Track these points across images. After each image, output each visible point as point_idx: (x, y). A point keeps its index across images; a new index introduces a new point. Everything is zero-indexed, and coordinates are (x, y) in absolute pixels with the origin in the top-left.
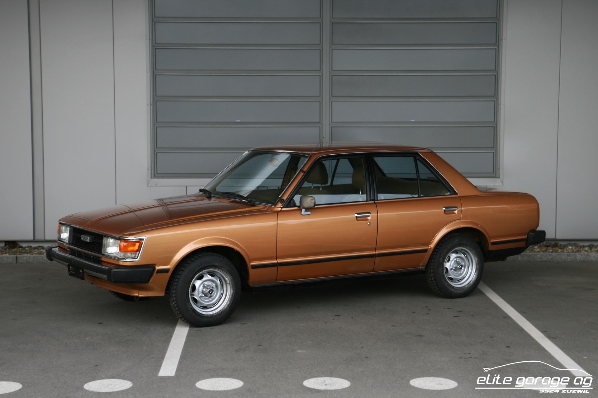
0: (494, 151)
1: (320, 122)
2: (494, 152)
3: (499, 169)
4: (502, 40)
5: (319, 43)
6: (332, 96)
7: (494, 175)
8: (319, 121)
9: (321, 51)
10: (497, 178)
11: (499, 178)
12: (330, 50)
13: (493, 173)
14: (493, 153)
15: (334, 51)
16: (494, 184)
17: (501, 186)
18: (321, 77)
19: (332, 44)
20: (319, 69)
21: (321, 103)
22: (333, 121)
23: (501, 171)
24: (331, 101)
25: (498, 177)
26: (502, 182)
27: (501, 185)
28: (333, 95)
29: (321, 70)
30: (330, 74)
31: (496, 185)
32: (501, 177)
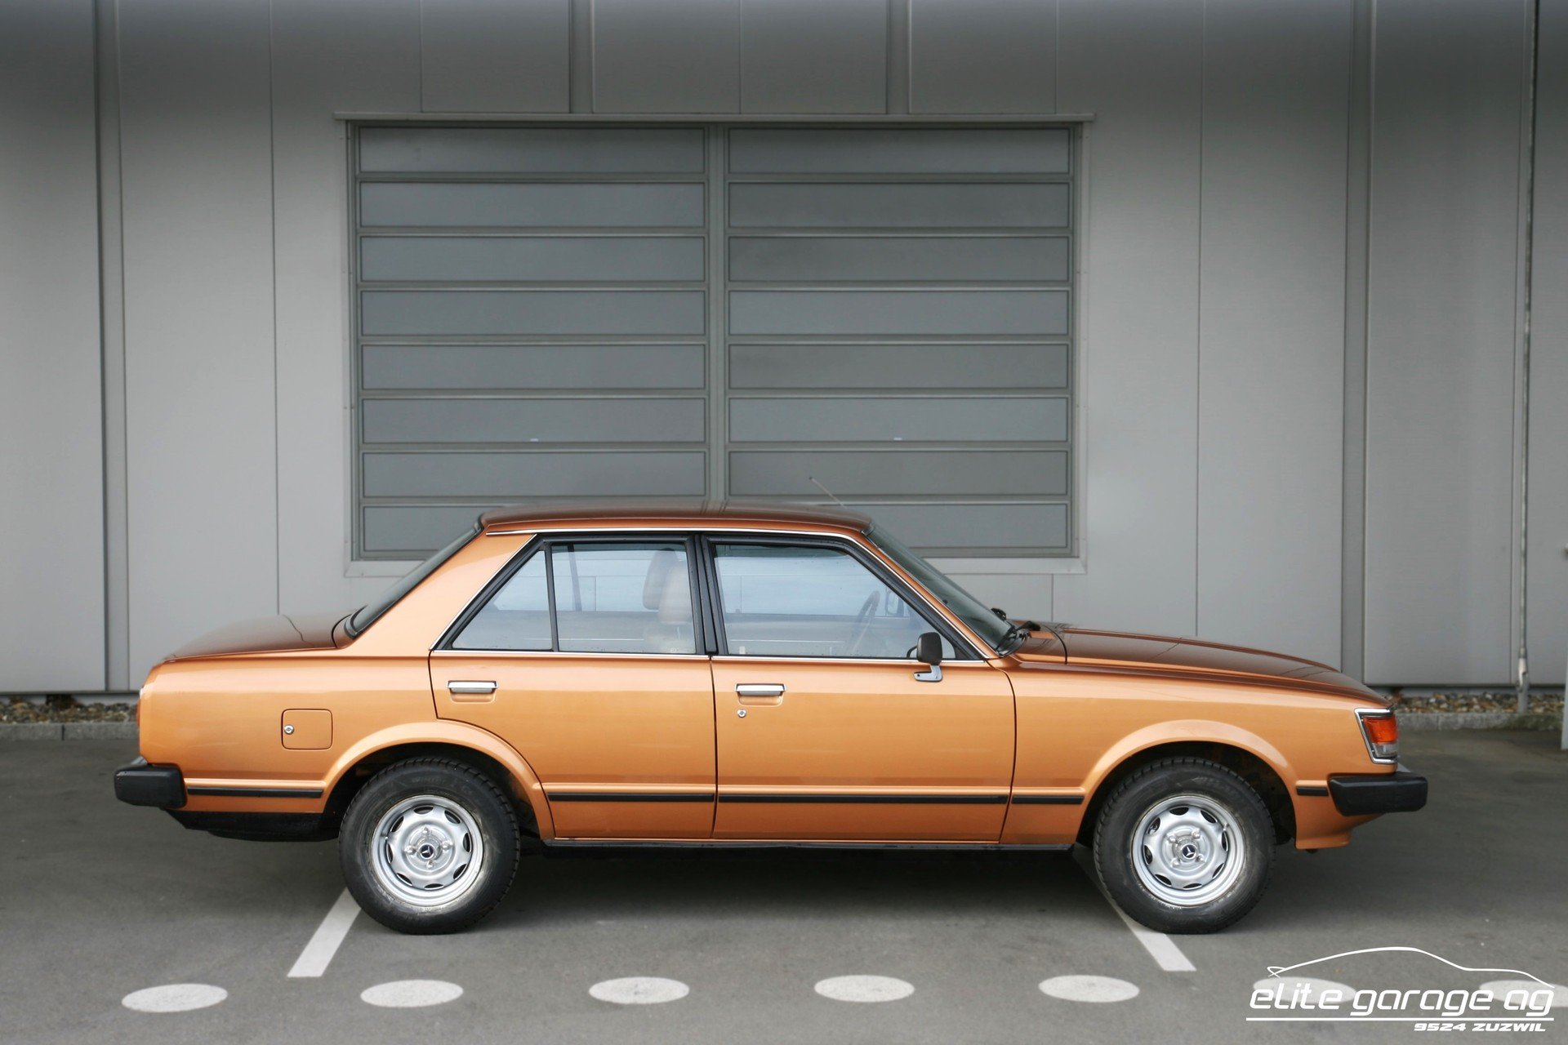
0: (1068, 502)
1: (705, 443)
2: (1066, 505)
3: (1078, 539)
4: (1079, 272)
5: (702, 278)
6: (730, 388)
7: (1067, 551)
8: (702, 440)
9: (706, 295)
10: (1074, 557)
11: (1078, 557)
12: (725, 292)
13: (1066, 547)
14: (1064, 507)
15: (732, 294)
16: (1069, 570)
17: (1081, 574)
18: (706, 348)
19: (729, 280)
20: (701, 331)
21: (706, 402)
22: (732, 439)
23: (1082, 543)
24: (728, 397)
25: (1076, 555)
26: (1085, 566)
27: (1083, 572)
28: (733, 385)
29: (705, 333)
30: (725, 342)
31: (1072, 572)
32: (1082, 555)
